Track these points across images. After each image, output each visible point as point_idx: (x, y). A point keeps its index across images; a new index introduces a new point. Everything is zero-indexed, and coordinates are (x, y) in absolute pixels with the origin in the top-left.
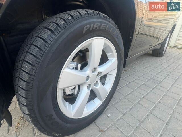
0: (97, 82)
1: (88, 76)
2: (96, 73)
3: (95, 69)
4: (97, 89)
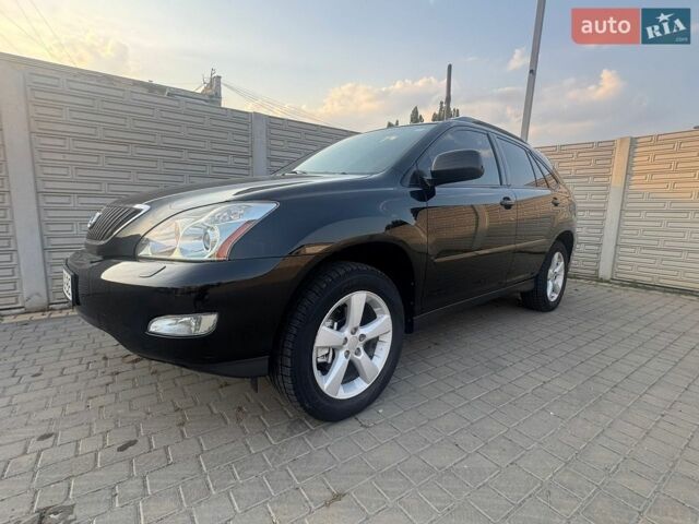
0: (358, 349)
1: (346, 339)
2: (358, 335)
3: (356, 329)
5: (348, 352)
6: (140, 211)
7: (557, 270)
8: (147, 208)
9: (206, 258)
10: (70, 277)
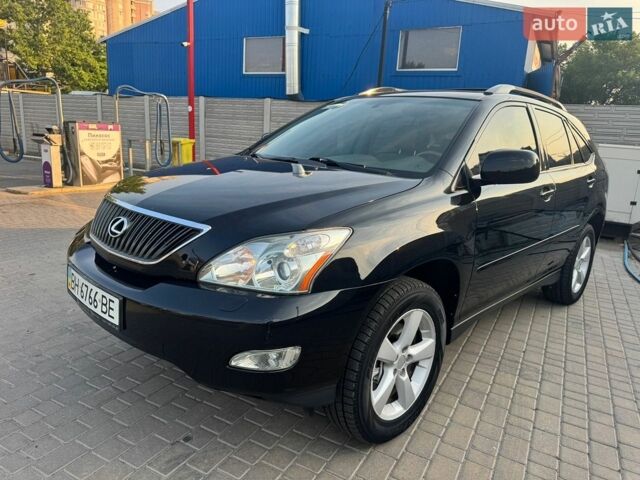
0: (404, 369)
2: (406, 354)
5: (395, 370)
6: (199, 231)
7: (583, 257)
8: (206, 228)
9: (288, 290)
10: (117, 301)
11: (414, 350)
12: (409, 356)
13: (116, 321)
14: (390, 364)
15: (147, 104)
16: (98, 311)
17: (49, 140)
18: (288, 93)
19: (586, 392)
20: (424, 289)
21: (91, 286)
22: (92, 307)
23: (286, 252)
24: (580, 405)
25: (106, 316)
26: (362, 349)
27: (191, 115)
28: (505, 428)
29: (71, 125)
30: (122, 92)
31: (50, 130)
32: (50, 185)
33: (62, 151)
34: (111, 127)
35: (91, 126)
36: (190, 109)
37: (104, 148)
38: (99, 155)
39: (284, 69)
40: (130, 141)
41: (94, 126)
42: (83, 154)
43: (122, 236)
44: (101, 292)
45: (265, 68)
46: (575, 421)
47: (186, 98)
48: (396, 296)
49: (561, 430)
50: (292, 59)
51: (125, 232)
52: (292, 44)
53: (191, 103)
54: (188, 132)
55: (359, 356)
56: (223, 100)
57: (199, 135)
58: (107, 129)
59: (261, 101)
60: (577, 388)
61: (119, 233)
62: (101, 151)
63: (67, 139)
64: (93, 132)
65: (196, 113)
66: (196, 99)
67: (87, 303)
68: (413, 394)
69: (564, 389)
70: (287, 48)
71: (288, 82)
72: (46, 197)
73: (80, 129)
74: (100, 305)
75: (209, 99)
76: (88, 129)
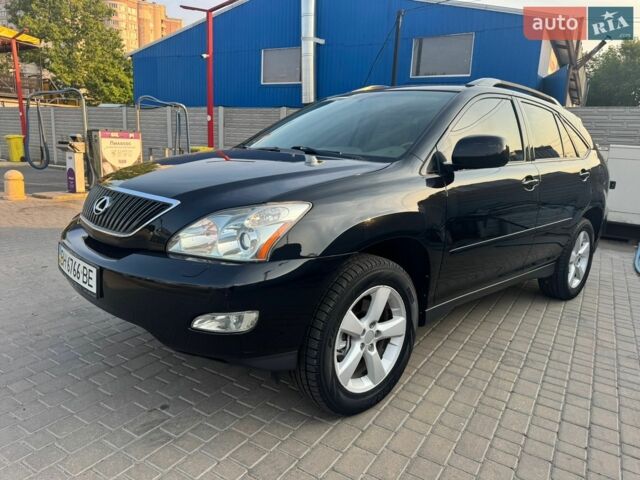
0: (372, 345)
1: (364, 331)
2: (374, 330)
4: (371, 357)
5: (363, 344)
6: (168, 205)
7: (580, 252)
8: (176, 203)
9: (248, 259)
10: (94, 270)
11: (382, 327)
12: (378, 332)
13: (94, 290)
14: (358, 337)
15: (169, 114)
16: (80, 282)
17: (73, 147)
18: (304, 101)
19: (567, 378)
20: (390, 267)
21: (75, 259)
22: (75, 279)
23: (247, 223)
24: (558, 389)
25: (86, 286)
26: (324, 319)
27: (210, 124)
28: (476, 408)
29: (94, 133)
30: (143, 102)
31: (74, 139)
32: (73, 190)
33: (86, 158)
34: (131, 135)
35: (113, 134)
36: (209, 118)
37: (125, 155)
38: (120, 162)
39: (301, 80)
40: (151, 149)
41: (116, 134)
42: (105, 161)
43: (104, 213)
44: (83, 264)
45: (283, 79)
46: (550, 403)
47: (205, 109)
48: (359, 271)
49: (534, 411)
50: (308, 70)
51: (107, 210)
52: (307, 55)
53: (210, 113)
54: (206, 141)
55: (320, 325)
56: (241, 109)
57: (218, 144)
58: (128, 137)
59: (277, 110)
60: (559, 374)
61: (102, 210)
62: (122, 158)
63: (91, 147)
64: (115, 140)
65: (215, 123)
66: (215, 109)
67: (72, 276)
68: (383, 371)
69: (545, 375)
70: (303, 59)
71: (304, 91)
72: (68, 202)
73: (103, 136)
74: (81, 275)
75: (228, 109)
76: (110, 137)
